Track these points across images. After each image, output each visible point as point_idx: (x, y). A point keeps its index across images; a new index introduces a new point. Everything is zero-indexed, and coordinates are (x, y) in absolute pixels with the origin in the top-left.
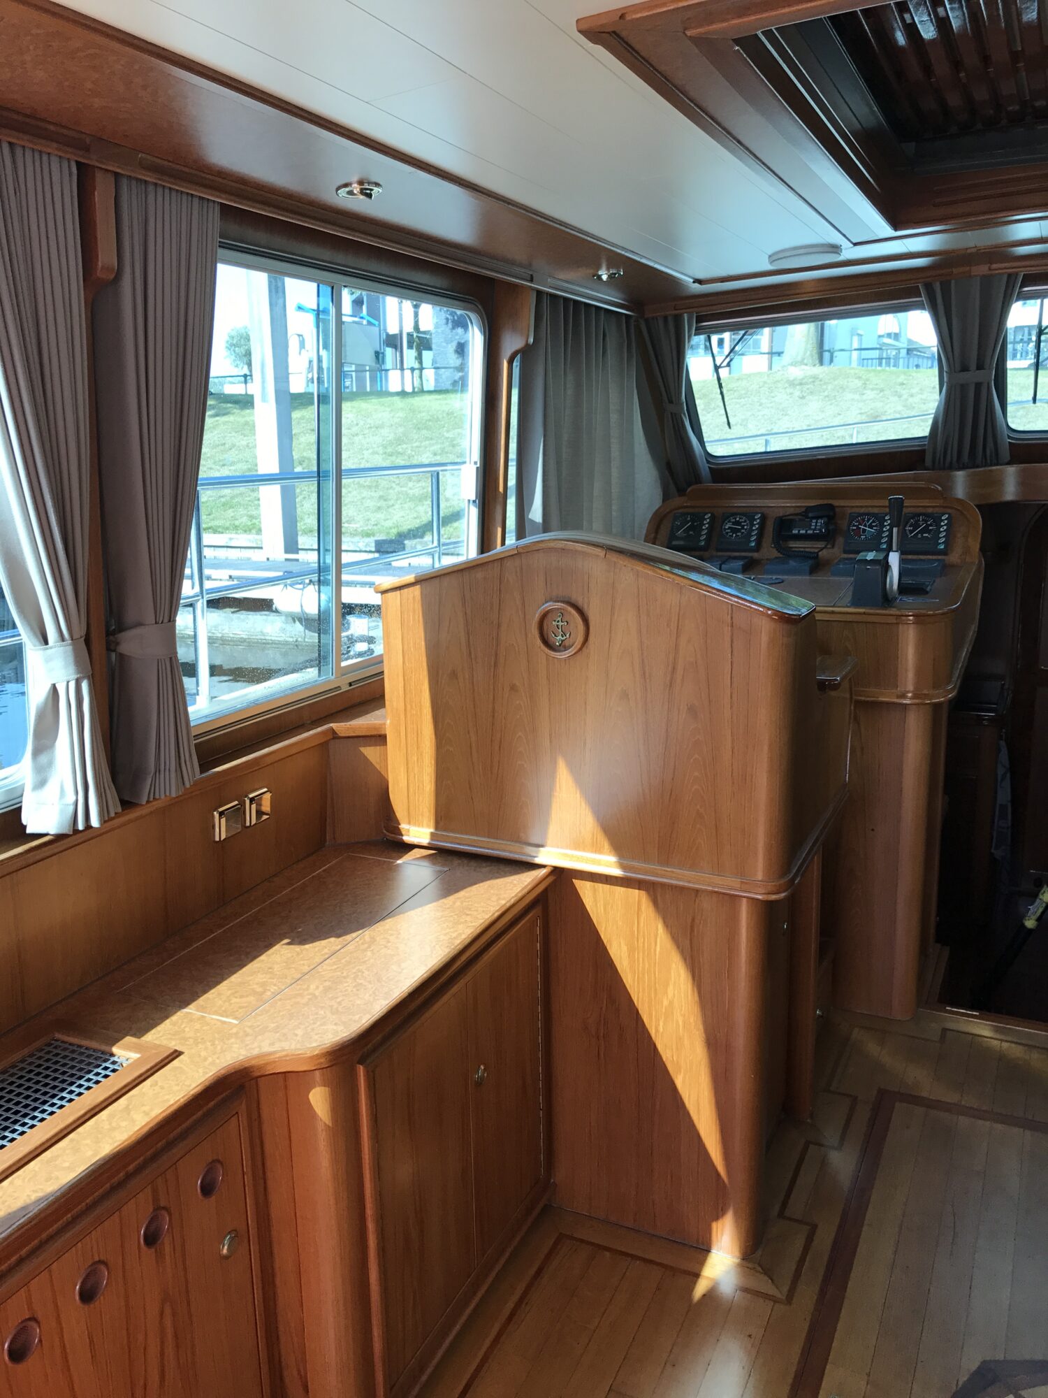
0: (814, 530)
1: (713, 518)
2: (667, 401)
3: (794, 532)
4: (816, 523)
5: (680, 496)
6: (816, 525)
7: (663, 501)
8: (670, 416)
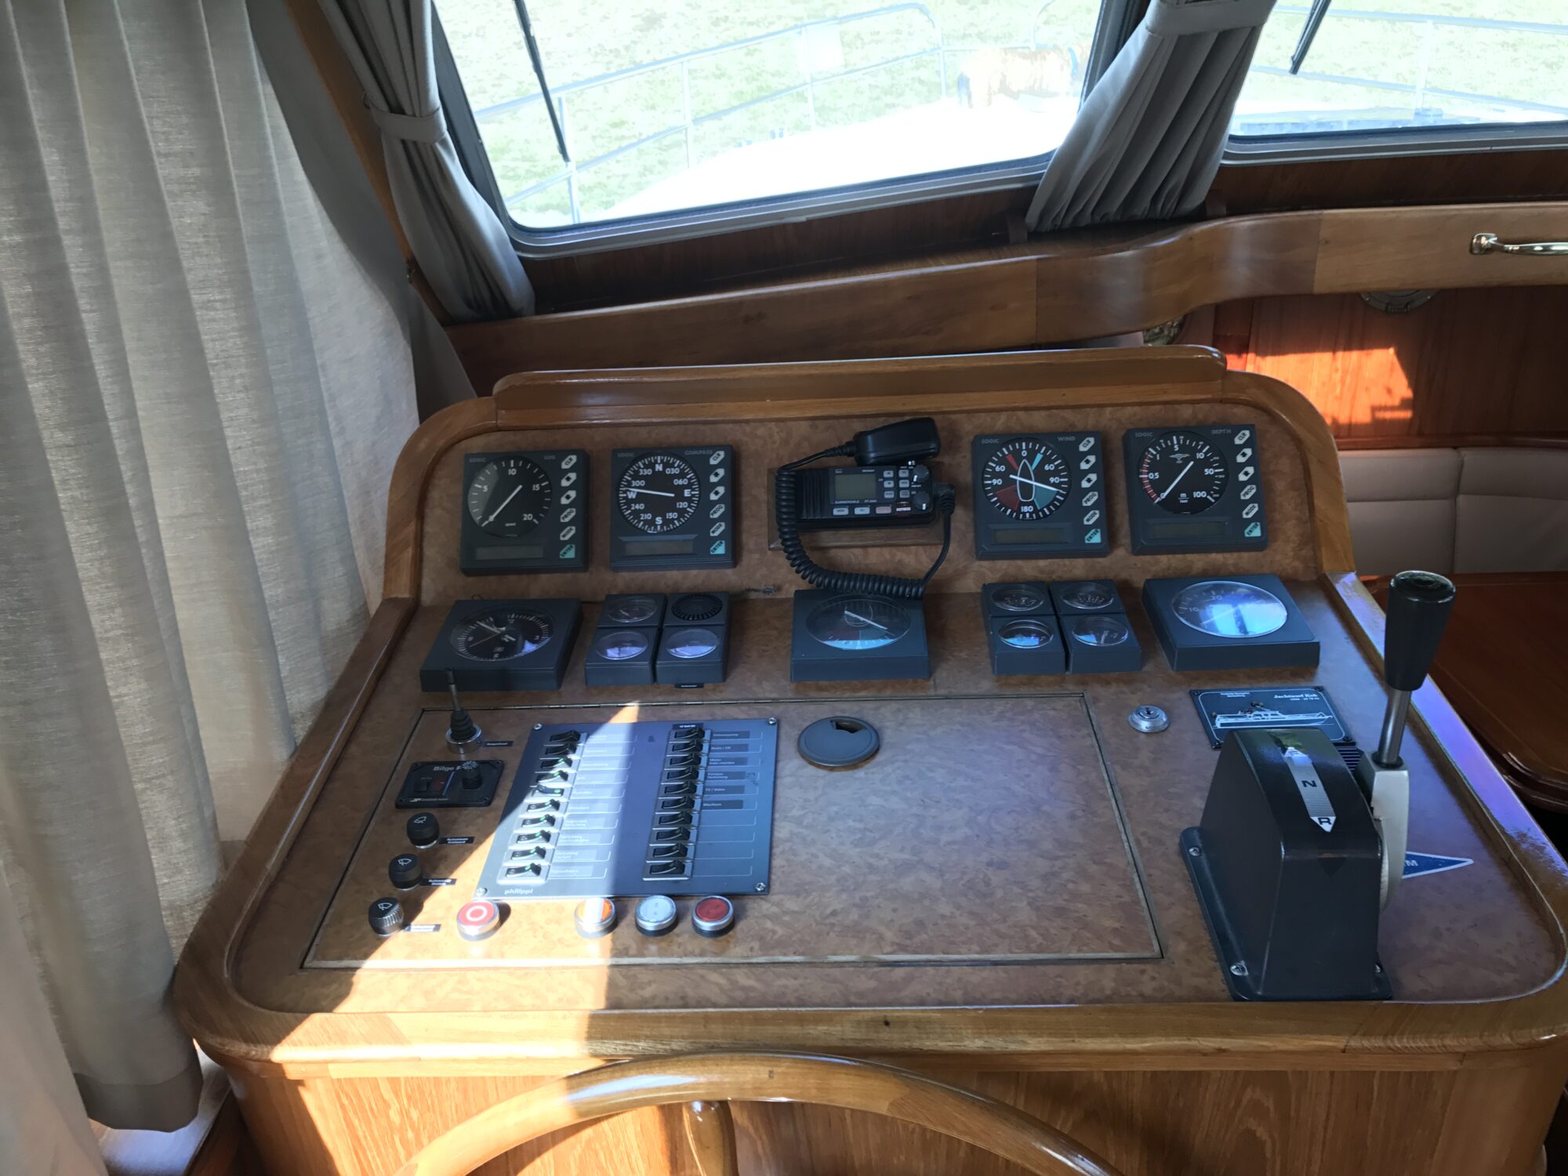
0: (896, 502)
1: (585, 467)
2: (384, 107)
3: (836, 512)
4: (897, 479)
5: (480, 395)
6: (897, 489)
7: (423, 416)
8: (400, 148)
